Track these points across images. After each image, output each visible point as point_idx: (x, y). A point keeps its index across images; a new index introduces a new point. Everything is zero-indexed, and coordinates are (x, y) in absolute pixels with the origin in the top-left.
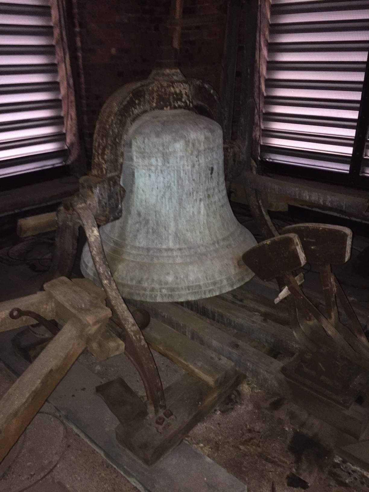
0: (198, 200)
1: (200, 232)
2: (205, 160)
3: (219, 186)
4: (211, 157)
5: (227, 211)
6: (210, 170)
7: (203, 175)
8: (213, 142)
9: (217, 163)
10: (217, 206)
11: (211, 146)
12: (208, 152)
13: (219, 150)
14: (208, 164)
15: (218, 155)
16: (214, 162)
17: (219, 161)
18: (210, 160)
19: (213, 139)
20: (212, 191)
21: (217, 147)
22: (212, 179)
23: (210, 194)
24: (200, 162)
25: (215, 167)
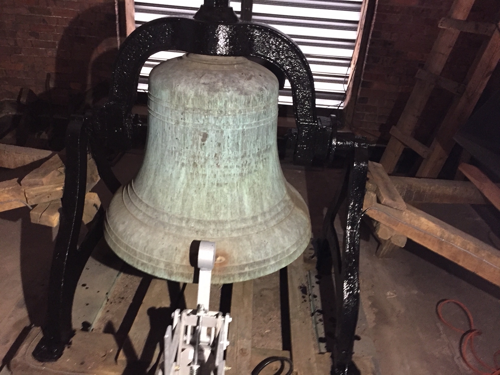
0: (180, 164)
1: (171, 199)
2: (194, 122)
3: (218, 159)
4: (204, 120)
5: (228, 194)
6: (200, 135)
7: (189, 138)
8: (210, 103)
9: (219, 131)
10: (207, 181)
11: (206, 108)
12: (200, 113)
13: (225, 117)
14: (198, 128)
15: (220, 122)
16: (210, 128)
17: (222, 130)
18: (202, 124)
19: (211, 100)
20: (203, 160)
21: (220, 112)
22: (205, 147)
23: (197, 164)
24: (187, 121)
25: (212, 135)
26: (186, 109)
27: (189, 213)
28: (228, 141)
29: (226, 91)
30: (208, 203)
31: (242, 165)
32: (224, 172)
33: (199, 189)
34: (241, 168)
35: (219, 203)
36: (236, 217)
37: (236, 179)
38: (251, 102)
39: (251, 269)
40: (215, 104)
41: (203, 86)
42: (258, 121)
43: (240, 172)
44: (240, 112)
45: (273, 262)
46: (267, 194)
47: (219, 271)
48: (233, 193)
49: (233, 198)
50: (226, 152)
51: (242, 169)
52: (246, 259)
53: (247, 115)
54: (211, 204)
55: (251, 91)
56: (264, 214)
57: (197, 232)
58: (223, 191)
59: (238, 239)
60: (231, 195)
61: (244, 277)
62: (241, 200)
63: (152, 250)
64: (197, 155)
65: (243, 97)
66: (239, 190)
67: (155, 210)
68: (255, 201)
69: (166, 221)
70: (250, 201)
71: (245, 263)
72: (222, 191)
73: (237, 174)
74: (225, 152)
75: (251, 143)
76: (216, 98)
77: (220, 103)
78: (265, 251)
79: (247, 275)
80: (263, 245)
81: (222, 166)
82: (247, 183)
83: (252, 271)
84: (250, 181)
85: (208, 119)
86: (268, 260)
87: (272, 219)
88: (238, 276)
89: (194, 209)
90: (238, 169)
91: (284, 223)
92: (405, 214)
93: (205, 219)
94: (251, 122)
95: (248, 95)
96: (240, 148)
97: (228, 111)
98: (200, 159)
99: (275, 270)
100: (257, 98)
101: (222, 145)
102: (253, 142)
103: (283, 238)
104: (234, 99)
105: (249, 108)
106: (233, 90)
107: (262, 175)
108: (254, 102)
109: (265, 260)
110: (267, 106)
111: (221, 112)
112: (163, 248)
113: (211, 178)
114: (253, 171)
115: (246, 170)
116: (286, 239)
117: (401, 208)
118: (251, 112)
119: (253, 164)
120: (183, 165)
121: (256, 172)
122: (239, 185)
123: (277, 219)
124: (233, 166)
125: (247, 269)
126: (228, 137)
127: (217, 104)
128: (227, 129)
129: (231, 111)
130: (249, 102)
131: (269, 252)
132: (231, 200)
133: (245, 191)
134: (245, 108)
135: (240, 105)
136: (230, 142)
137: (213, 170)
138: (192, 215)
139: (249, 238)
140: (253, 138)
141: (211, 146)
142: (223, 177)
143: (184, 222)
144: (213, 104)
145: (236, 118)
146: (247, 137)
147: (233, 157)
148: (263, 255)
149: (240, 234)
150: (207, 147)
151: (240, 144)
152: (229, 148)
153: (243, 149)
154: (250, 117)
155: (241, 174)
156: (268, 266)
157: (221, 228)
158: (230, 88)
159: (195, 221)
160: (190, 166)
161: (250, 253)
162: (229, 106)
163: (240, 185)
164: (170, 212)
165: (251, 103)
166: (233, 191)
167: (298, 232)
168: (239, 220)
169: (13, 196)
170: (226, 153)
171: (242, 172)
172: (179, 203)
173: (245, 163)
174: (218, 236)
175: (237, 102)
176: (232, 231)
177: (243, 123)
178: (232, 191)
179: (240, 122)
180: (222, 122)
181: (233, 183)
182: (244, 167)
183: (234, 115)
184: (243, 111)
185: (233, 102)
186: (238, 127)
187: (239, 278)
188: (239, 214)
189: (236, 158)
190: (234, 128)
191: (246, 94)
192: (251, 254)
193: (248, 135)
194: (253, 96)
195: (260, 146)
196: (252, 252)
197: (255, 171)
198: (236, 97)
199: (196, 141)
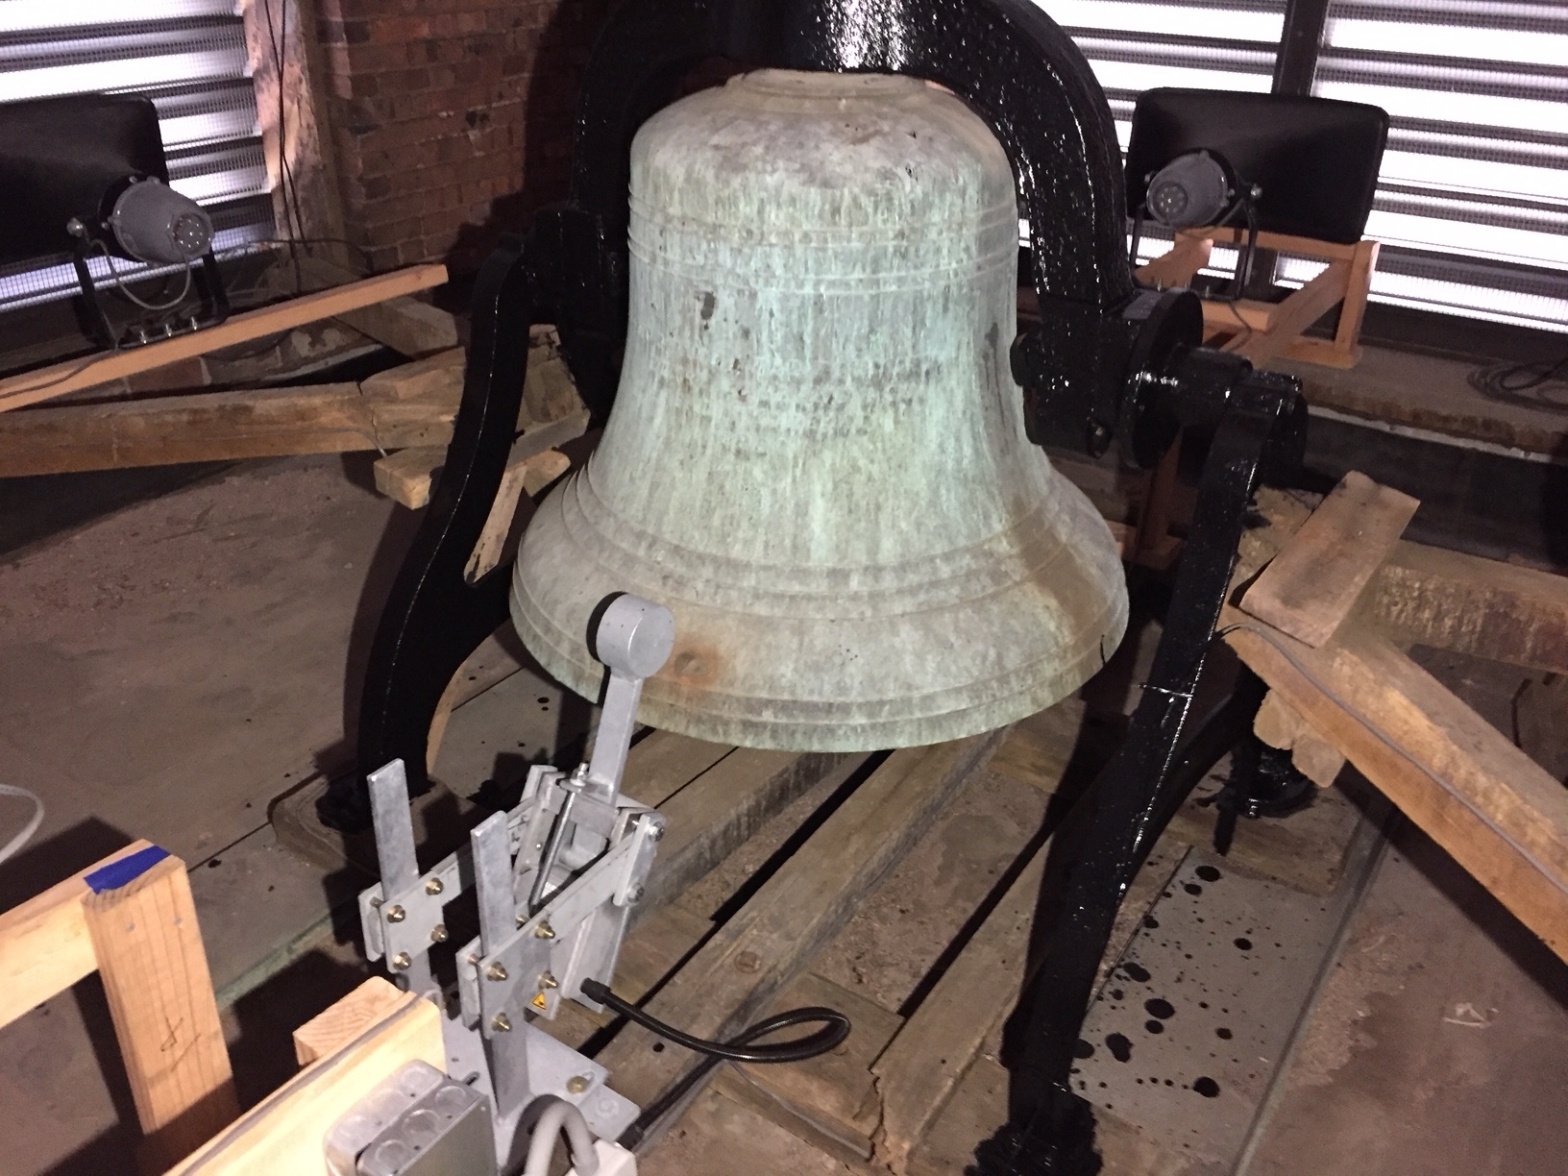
0: (656, 379)
1: (631, 478)
2: (684, 259)
3: (742, 377)
4: (706, 257)
5: (763, 485)
6: (699, 299)
7: (676, 305)
8: (720, 206)
9: (743, 292)
10: (712, 438)
11: (710, 219)
12: (696, 233)
13: (759, 250)
14: (694, 277)
15: (747, 264)
16: (722, 281)
17: (751, 288)
18: (703, 267)
19: (722, 194)
20: (704, 375)
21: (745, 234)
22: (710, 336)
23: (691, 383)
24: (670, 256)
25: (725, 301)
26: (668, 219)
27: (659, 524)
28: (770, 324)
29: (765, 171)
30: (706, 500)
31: (816, 406)
32: (757, 418)
33: (691, 457)
34: (811, 415)
35: (737, 507)
36: (780, 560)
37: (793, 447)
38: (842, 210)
39: (783, 720)
40: (733, 209)
41: (709, 154)
42: (875, 277)
43: (808, 427)
44: (806, 236)
45: (859, 720)
46: (900, 513)
47: (689, 699)
48: (781, 486)
49: (776, 501)
50: (766, 357)
51: (814, 418)
52: (770, 687)
53: (830, 252)
54: (715, 508)
55: (845, 178)
56: (875, 570)
57: (665, 578)
58: (751, 473)
59: (768, 624)
60: (774, 492)
61: (756, 735)
62: (802, 511)
63: (556, 602)
64: (691, 358)
65: (814, 194)
66: (798, 479)
67: (599, 504)
68: (852, 525)
69: (609, 535)
70: (832, 522)
71: (764, 695)
72: (748, 473)
73: (796, 432)
74: (762, 358)
75: (847, 340)
76: (735, 191)
77: (746, 205)
78: (838, 678)
79: (768, 733)
80: (838, 660)
81: (754, 399)
82: (828, 465)
83: (786, 726)
84: (838, 460)
85: (716, 251)
86: (845, 709)
87: (900, 592)
88: (740, 727)
89: (671, 514)
90: (800, 415)
91: (947, 615)
92: (1342, 664)
93: (692, 547)
94: (846, 274)
95: (833, 187)
96: (808, 353)
97: (770, 233)
98: (698, 370)
99: (864, 745)
100: (867, 202)
101: (753, 336)
102: (853, 339)
103: (920, 657)
104: (784, 196)
105: (836, 229)
106: (786, 170)
107: (890, 453)
108: (854, 210)
109: (831, 705)
110: (913, 230)
111: (750, 232)
112: (576, 604)
113: (721, 432)
114: (853, 431)
115: (829, 422)
116: (931, 665)
117: (1307, 636)
118: (845, 244)
119: (855, 408)
120: (662, 382)
121: (865, 438)
122: (800, 465)
123: (922, 597)
124: (784, 404)
125: (767, 716)
126: (772, 314)
127: (737, 207)
128: (768, 289)
129: (778, 234)
130: (836, 211)
131: (852, 687)
132: (772, 506)
133: (818, 488)
134: (823, 229)
135: (807, 217)
136: (777, 329)
137: (729, 408)
138: (664, 529)
139: (800, 630)
140: (853, 326)
141: (724, 335)
142: (755, 434)
143: (644, 544)
144: (727, 207)
145: (794, 255)
146: (833, 320)
147: (785, 376)
148: (827, 688)
149: (778, 612)
150: (716, 336)
151: (808, 340)
152: (773, 347)
153: (820, 357)
154: (842, 257)
155: (810, 434)
156: (840, 726)
157: (730, 581)
158: (781, 164)
159: (668, 546)
160: (677, 387)
161: (786, 671)
162: (773, 216)
163: (804, 464)
164: (623, 511)
165: (843, 215)
166: (781, 480)
167: (992, 654)
168: (787, 570)
169: (351, 418)
170: (766, 362)
171: (814, 427)
172: (644, 492)
173: (826, 400)
174: (714, 600)
175: (795, 206)
176: (757, 597)
177: (817, 274)
178: (775, 479)
179: (807, 270)
180: (752, 263)
181: (782, 457)
182: (821, 412)
183: (786, 247)
184: (818, 236)
185: (784, 209)
186: (801, 285)
187: (741, 736)
188: (789, 553)
189: (797, 383)
190: (787, 285)
191: (826, 184)
192: (789, 675)
193: (836, 315)
194: (851, 192)
195: (882, 355)
196: (795, 670)
197: (861, 432)
198: (793, 191)
199: (689, 315)
